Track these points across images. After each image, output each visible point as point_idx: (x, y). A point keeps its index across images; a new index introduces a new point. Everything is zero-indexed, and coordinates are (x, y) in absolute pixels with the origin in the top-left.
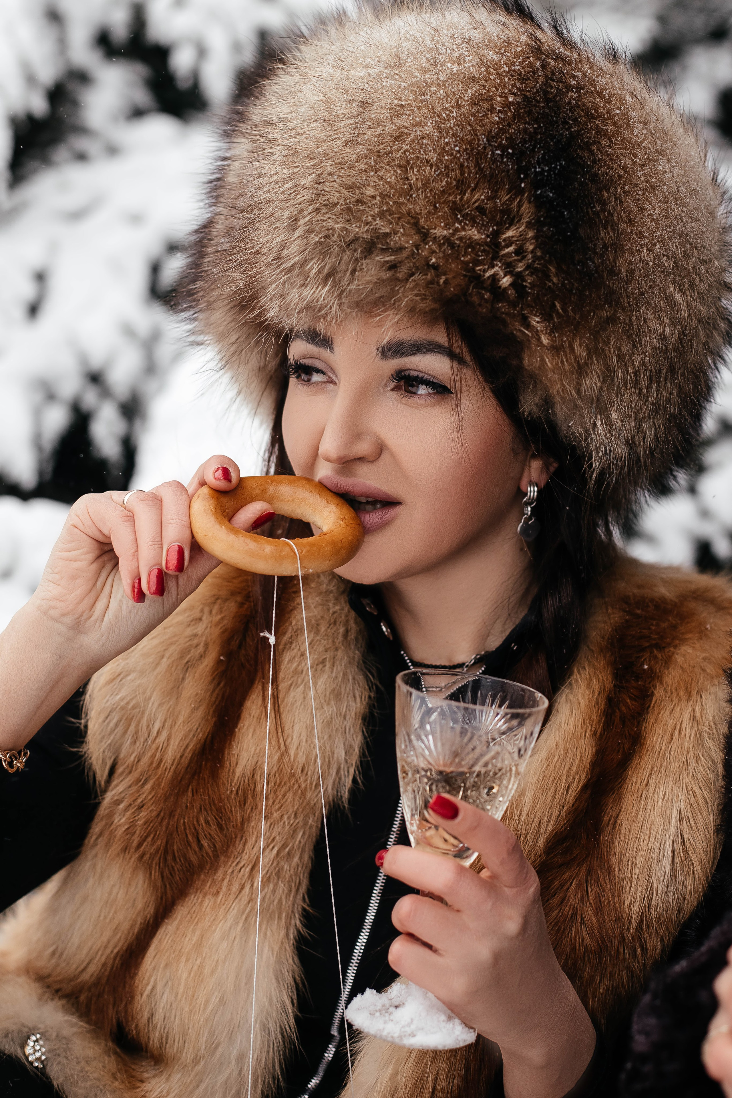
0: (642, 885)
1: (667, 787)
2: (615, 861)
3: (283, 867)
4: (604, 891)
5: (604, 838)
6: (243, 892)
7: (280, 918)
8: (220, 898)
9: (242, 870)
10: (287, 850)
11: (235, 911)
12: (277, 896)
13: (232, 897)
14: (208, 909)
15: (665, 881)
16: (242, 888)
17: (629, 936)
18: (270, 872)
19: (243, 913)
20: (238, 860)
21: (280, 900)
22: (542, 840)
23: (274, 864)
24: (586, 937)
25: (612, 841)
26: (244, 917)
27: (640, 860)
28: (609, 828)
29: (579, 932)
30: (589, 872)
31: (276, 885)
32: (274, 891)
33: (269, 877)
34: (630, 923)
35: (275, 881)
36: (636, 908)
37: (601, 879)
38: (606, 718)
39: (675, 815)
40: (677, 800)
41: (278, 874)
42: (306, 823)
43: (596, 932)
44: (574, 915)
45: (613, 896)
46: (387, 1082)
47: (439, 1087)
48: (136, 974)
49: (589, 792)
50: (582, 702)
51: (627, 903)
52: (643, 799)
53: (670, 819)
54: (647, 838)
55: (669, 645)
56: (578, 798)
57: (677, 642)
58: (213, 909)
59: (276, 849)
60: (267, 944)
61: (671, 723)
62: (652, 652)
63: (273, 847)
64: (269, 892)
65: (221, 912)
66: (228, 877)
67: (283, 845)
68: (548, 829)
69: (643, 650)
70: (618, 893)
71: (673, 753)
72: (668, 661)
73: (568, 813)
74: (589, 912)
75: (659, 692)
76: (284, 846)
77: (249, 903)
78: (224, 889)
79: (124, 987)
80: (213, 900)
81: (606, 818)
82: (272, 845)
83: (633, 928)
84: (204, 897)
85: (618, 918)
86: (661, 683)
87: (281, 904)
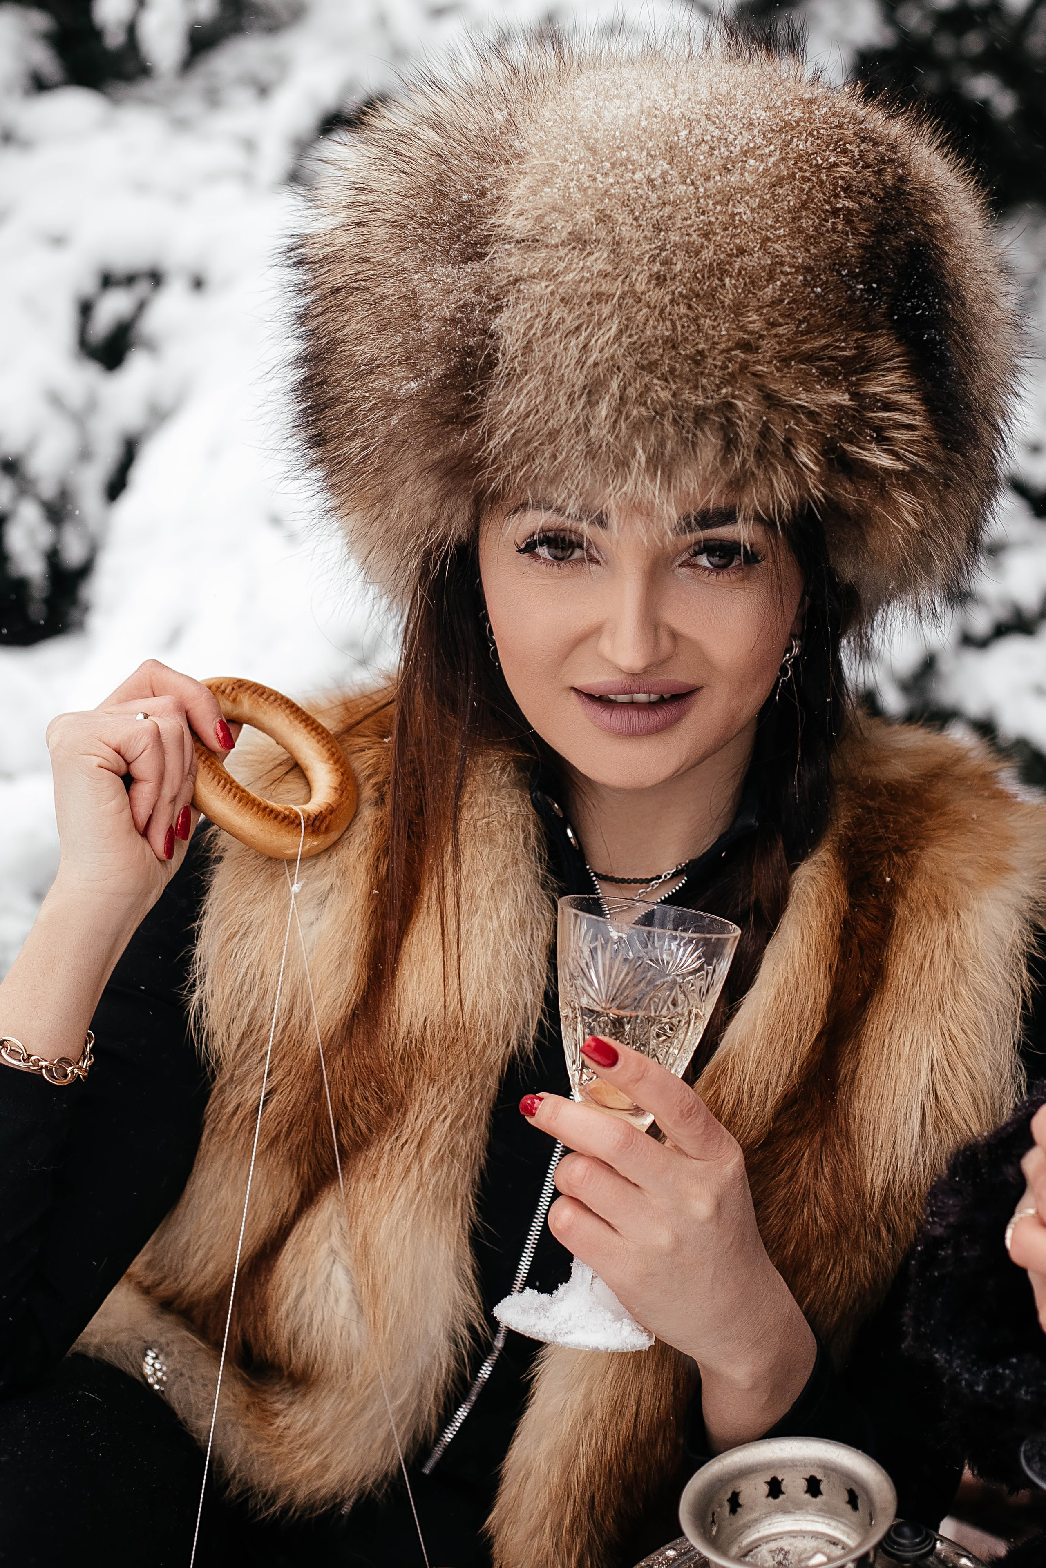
0: (886, 1155)
1: (916, 1030)
2: (854, 1128)
3: (458, 1142)
4: (842, 1162)
5: (841, 1097)
6: (411, 1175)
7: (455, 1205)
8: (378, 1184)
9: (406, 1147)
10: (462, 1120)
11: (402, 1200)
12: (453, 1178)
13: (396, 1181)
14: (365, 1197)
15: (914, 1148)
16: (408, 1170)
17: (871, 1216)
18: (443, 1149)
19: (412, 1202)
20: (396, 1135)
21: (455, 1183)
22: (770, 1104)
23: (449, 1139)
24: (821, 1220)
25: (850, 1101)
26: (414, 1207)
27: (884, 1124)
28: (847, 1085)
29: (812, 1216)
30: (824, 1140)
31: (450, 1166)
32: (448, 1174)
33: (443, 1155)
34: (872, 1201)
35: (450, 1161)
36: (879, 1183)
37: (838, 1148)
38: (842, 945)
39: (925, 1066)
40: (928, 1047)
41: (452, 1152)
42: (483, 1087)
43: (833, 1213)
44: (806, 1195)
45: (853, 1169)
46: (579, 1404)
47: (644, 1407)
48: (267, 1281)
49: (824, 1040)
50: (814, 924)
51: (869, 1177)
52: (885, 1048)
53: (920, 1072)
54: (891, 1098)
55: (912, 847)
56: (813, 1050)
57: (922, 842)
58: (372, 1197)
59: (448, 1121)
60: (443, 1238)
61: (919, 951)
62: (891, 858)
63: (445, 1118)
64: (443, 1175)
65: (384, 1203)
66: (386, 1155)
67: (456, 1117)
68: (778, 1089)
69: (881, 856)
70: (857, 1167)
71: (923, 987)
72: (911, 870)
73: (801, 1067)
74: (824, 1188)
75: (902, 910)
76: (458, 1118)
77: (418, 1189)
78: (382, 1171)
79: (253, 1298)
80: (369, 1186)
81: (843, 1072)
82: (443, 1116)
83: (876, 1207)
84: (357, 1181)
85: (859, 1195)
86: (905, 897)
87: (457, 1188)
